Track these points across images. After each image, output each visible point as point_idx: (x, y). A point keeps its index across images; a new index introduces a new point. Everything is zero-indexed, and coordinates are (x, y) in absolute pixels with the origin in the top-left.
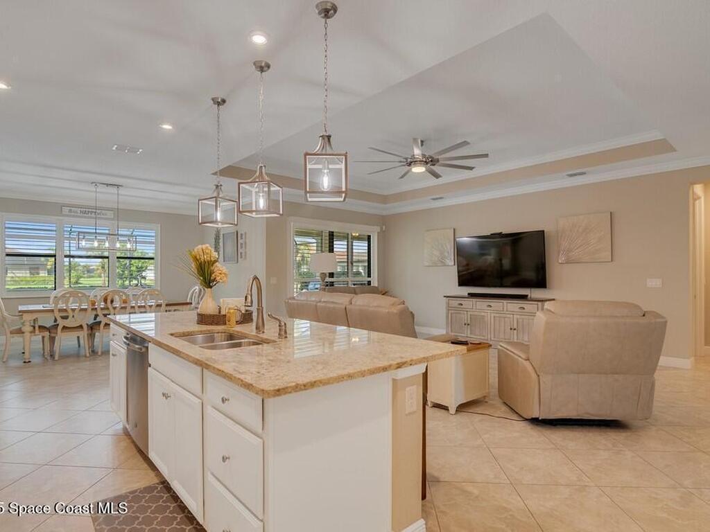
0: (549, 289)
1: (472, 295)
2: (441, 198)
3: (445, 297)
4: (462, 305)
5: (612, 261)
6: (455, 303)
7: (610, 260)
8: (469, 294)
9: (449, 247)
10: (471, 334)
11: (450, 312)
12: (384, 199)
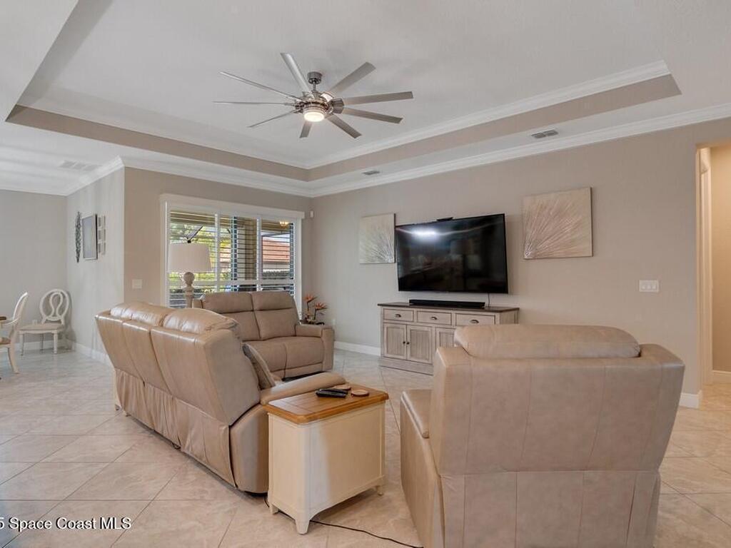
0: (512, 294)
1: (415, 303)
2: (375, 172)
3: (379, 305)
4: (400, 316)
5: (593, 256)
6: (391, 313)
7: (591, 255)
8: (411, 301)
9: (388, 238)
10: (411, 355)
11: (386, 325)
12: (305, 175)
